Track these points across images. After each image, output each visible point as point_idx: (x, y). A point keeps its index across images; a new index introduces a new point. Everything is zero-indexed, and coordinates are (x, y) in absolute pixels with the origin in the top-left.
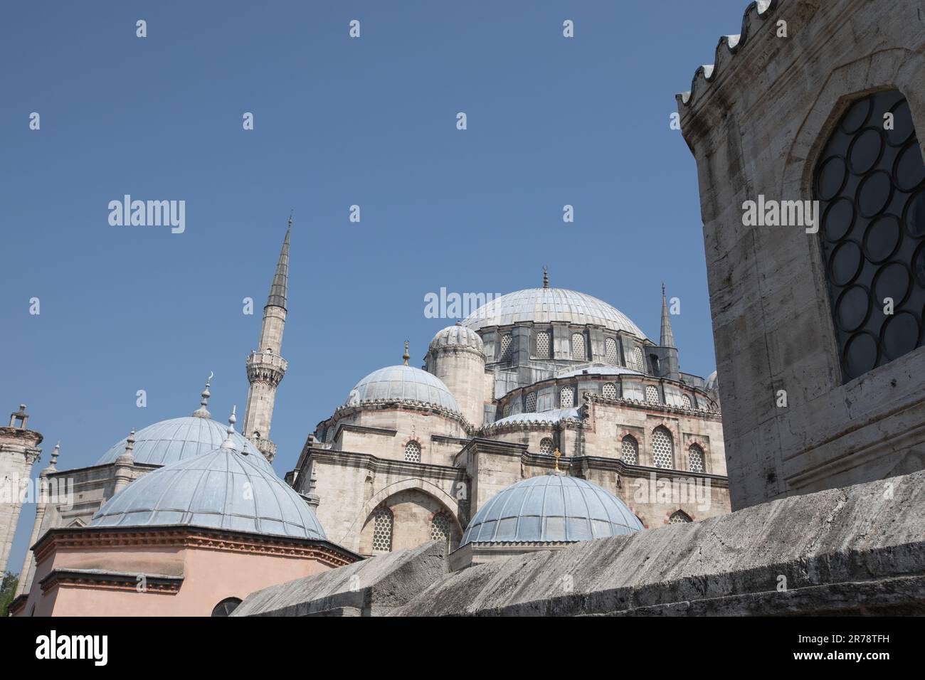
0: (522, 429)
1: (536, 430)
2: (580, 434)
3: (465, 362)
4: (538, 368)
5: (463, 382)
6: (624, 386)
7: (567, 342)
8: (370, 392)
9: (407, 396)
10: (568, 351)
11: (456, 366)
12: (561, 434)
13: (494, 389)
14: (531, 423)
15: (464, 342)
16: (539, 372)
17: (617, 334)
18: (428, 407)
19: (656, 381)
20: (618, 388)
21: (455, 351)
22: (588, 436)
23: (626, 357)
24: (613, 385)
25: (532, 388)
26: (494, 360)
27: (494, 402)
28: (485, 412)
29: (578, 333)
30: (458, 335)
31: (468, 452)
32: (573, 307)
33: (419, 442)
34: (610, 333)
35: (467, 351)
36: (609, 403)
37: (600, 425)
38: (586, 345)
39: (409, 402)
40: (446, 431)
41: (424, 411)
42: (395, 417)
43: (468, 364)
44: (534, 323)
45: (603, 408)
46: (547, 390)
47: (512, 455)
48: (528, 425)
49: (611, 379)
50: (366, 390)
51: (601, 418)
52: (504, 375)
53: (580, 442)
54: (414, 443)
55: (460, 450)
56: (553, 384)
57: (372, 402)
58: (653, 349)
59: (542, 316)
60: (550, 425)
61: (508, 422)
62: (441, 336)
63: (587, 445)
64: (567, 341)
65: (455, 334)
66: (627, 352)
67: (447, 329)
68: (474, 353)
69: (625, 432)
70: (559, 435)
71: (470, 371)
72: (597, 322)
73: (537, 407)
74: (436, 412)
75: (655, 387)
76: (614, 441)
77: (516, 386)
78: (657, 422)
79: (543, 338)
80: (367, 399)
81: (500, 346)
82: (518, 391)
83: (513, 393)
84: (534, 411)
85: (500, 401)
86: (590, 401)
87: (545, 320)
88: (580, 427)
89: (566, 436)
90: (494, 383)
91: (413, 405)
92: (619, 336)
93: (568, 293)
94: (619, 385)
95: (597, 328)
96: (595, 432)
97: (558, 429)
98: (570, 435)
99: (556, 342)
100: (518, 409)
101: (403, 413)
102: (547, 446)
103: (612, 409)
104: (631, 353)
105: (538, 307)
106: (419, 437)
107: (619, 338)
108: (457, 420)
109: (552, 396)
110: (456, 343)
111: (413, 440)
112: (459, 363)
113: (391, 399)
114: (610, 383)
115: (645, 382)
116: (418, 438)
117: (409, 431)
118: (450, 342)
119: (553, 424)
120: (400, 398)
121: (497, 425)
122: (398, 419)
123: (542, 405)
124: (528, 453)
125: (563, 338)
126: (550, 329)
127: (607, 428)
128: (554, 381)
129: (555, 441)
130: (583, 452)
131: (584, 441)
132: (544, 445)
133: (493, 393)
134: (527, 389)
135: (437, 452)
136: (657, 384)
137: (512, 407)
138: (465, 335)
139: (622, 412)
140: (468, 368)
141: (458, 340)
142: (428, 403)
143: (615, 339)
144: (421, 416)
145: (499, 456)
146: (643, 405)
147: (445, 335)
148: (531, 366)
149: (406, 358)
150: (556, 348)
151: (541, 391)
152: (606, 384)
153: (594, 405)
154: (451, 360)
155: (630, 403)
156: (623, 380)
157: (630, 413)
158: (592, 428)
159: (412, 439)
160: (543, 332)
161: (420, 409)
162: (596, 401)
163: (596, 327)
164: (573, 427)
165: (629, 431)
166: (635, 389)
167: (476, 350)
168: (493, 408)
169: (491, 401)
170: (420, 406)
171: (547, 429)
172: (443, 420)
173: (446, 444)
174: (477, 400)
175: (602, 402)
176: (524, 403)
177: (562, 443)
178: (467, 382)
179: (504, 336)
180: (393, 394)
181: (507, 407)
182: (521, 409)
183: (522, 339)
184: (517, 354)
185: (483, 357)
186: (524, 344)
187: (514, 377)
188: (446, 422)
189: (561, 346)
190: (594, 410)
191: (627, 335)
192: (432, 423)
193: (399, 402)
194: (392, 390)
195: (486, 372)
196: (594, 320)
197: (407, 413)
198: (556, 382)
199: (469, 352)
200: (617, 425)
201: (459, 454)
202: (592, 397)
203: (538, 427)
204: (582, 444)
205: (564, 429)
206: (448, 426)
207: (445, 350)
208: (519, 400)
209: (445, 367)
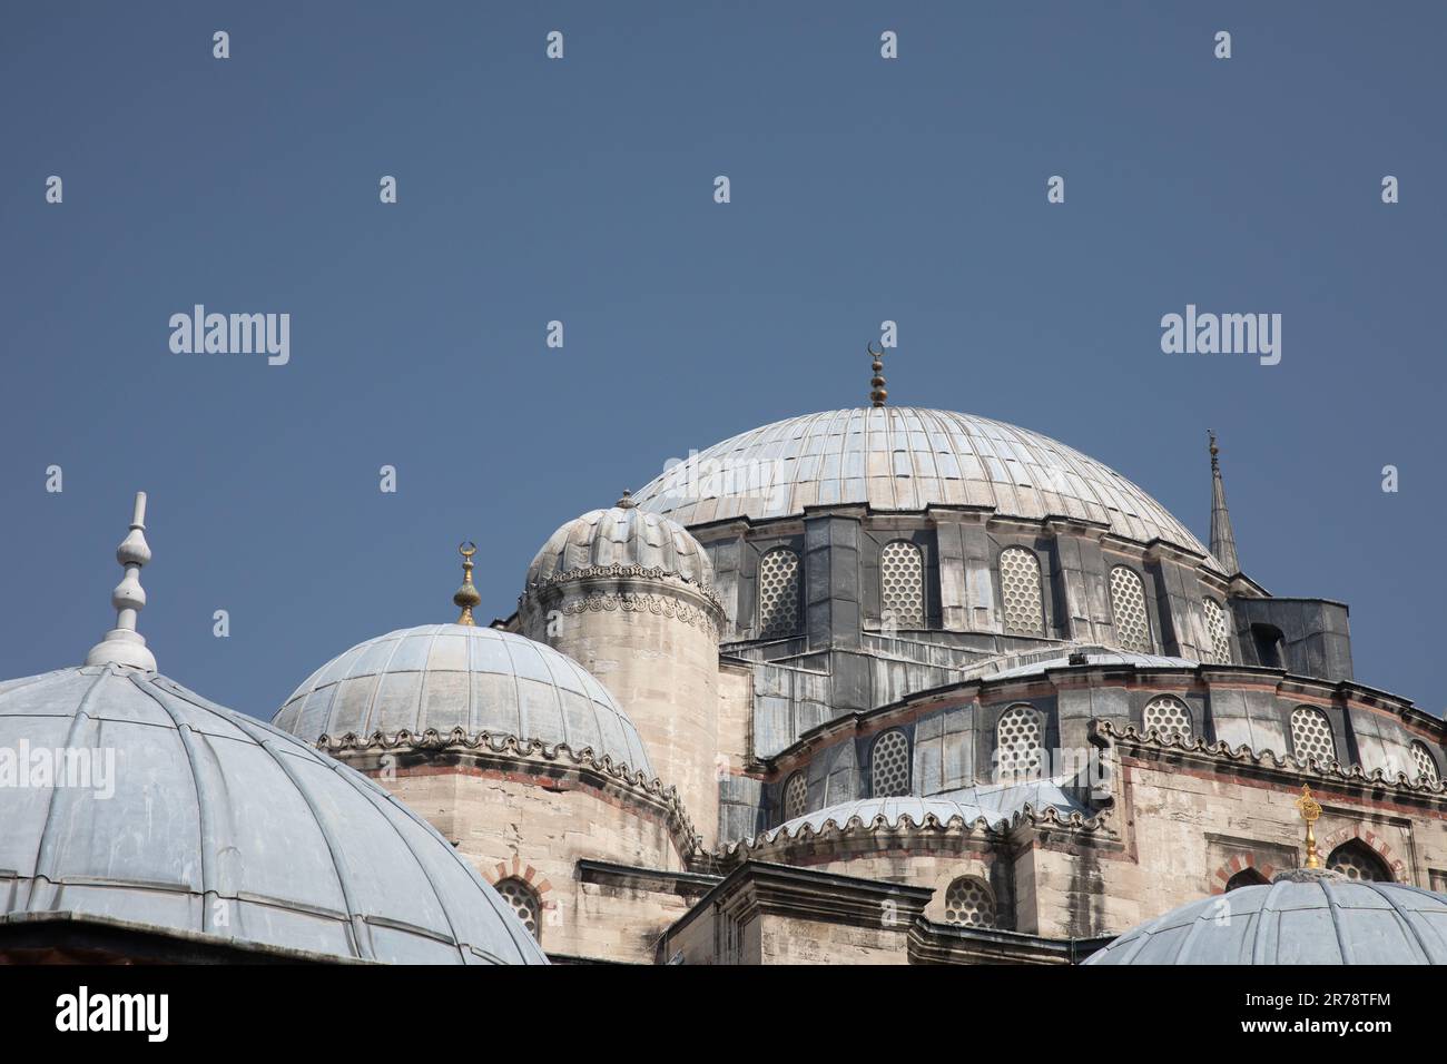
0: (882, 845)
1: (931, 852)
2: (1086, 864)
3: (656, 625)
4: (892, 656)
5: (652, 694)
6: (1218, 707)
7: (984, 575)
8: (352, 708)
9: (491, 723)
10: (991, 605)
11: (627, 641)
12: (1017, 864)
13: (750, 723)
14: (912, 826)
15: (652, 560)
16: (899, 671)
17: (1146, 554)
18: (563, 759)
19: (1322, 695)
20: (1199, 714)
21: (623, 588)
22: (1111, 870)
23: (1178, 630)
24: (1179, 702)
25: (894, 714)
26: (738, 633)
27: (751, 770)
28: (722, 802)
29: (1018, 547)
30: (631, 537)
31: (717, 913)
32: (995, 465)
33: (535, 882)
34: (1123, 548)
35: (665, 591)
36: (1176, 760)
37: (1149, 832)
38: (1048, 588)
39: (498, 742)
40: (624, 848)
41: (548, 774)
42: (449, 794)
43: (668, 634)
44: (871, 512)
45: (1157, 777)
46: (951, 721)
47: (877, 925)
48: (903, 831)
49: (1171, 685)
50: (337, 705)
51: (1153, 810)
52: (785, 679)
53: (1085, 891)
54: (518, 888)
55: (680, 913)
56: (969, 700)
57: (363, 742)
58: (1263, 607)
59: (895, 489)
60: (979, 832)
61: (831, 823)
62: (572, 537)
63: (1111, 903)
64: (986, 573)
65: (620, 533)
66: (1183, 613)
67: (593, 516)
68: (686, 597)
69: (1236, 864)
70: (1010, 869)
71: (673, 660)
72: (1077, 512)
73: (916, 777)
74: (592, 780)
75: (1320, 712)
76: (1201, 890)
77: (826, 715)
78: (1342, 831)
79: (902, 564)
80: (343, 733)
81: (756, 587)
82: (843, 726)
83: (825, 734)
84: (906, 791)
85: (771, 765)
86: (1111, 753)
87: (906, 503)
88: (1086, 840)
89: (1038, 869)
90: (751, 705)
91: (510, 753)
92: (1151, 562)
93: (974, 424)
94: (1199, 703)
95: (1083, 532)
96: (1134, 859)
97: (1005, 846)
98: (1051, 866)
99: (948, 576)
100: (845, 788)
101: (476, 782)
102: (969, 906)
103: (1185, 780)
104: (1194, 618)
105: (878, 463)
106: (533, 864)
107: (1153, 567)
108: (659, 812)
109: (967, 741)
110: (625, 563)
111: (514, 879)
112: (639, 631)
113: (433, 732)
114: (1168, 698)
115: (1284, 697)
116: (530, 871)
117: (500, 843)
118: (605, 560)
119: (988, 830)
120: (465, 727)
121: (792, 832)
122: (457, 803)
123: (933, 771)
124: (924, 920)
125: (970, 561)
126: (925, 532)
127: (1174, 846)
128: (973, 691)
129: (997, 893)
130: (1099, 926)
131: (1099, 888)
132: (957, 905)
133: (750, 738)
134: (874, 721)
135: (598, 919)
136: (1326, 704)
137: (820, 782)
138: (654, 535)
139: (1223, 794)
140: (668, 647)
141: (633, 552)
142: (564, 747)
143: (1140, 569)
144: (539, 792)
145: (832, 927)
146: (1290, 769)
147: (586, 535)
148: (871, 651)
149: (465, 601)
150: (949, 595)
151: (929, 723)
152: (1156, 699)
153: (1127, 765)
154: (610, 619)
155: (1248, 762)
156: (1213, 687)
157: (1250, 796)
158: (1125, 842)
159: (510, 873)
160: (901, 541)
161: (534, 769)
162: (1135, 752)
163: (1079, 527)
164: (1062, 840)
165: (1249, 856)
166: (1258, 719)
167: (692, 586)
168: (750, 790)
169: (740, 764)
170: (536, 756)
171: (968, 847)
172: (614, 811)
173: (628, 892)
174: (698, 759)
175: (1154, 755)
176: (864, 767)
177: (1021, 894)
178: (663, 695)
179: (770, 552)
180: (445, 716)
181: (799, 784)
182: (853, 787)
183: (839, 557)
184: (825, 608)
185: (716, 612)
186: (845, 578)
187: (817, 684)
188: (623, 818)
189: (965, 589)
190: (1128, 783)
191: (1177, 557)
192: (577, 816)
193: (463, 742)
194: (434, 700)
195: (722, 668)
196: (1065, 506)
197: (493, 783)
198: (981, 694)
199: (672, 593)
200: (1208, 836)
201: (677, 927)
202: (1119, 738)
203: (939, 840)
204: (1093, 899)
205: (1030, 846)
206: (631, 830)
207: (589, 587)
208: (847, 758)
209: (588, 643)
